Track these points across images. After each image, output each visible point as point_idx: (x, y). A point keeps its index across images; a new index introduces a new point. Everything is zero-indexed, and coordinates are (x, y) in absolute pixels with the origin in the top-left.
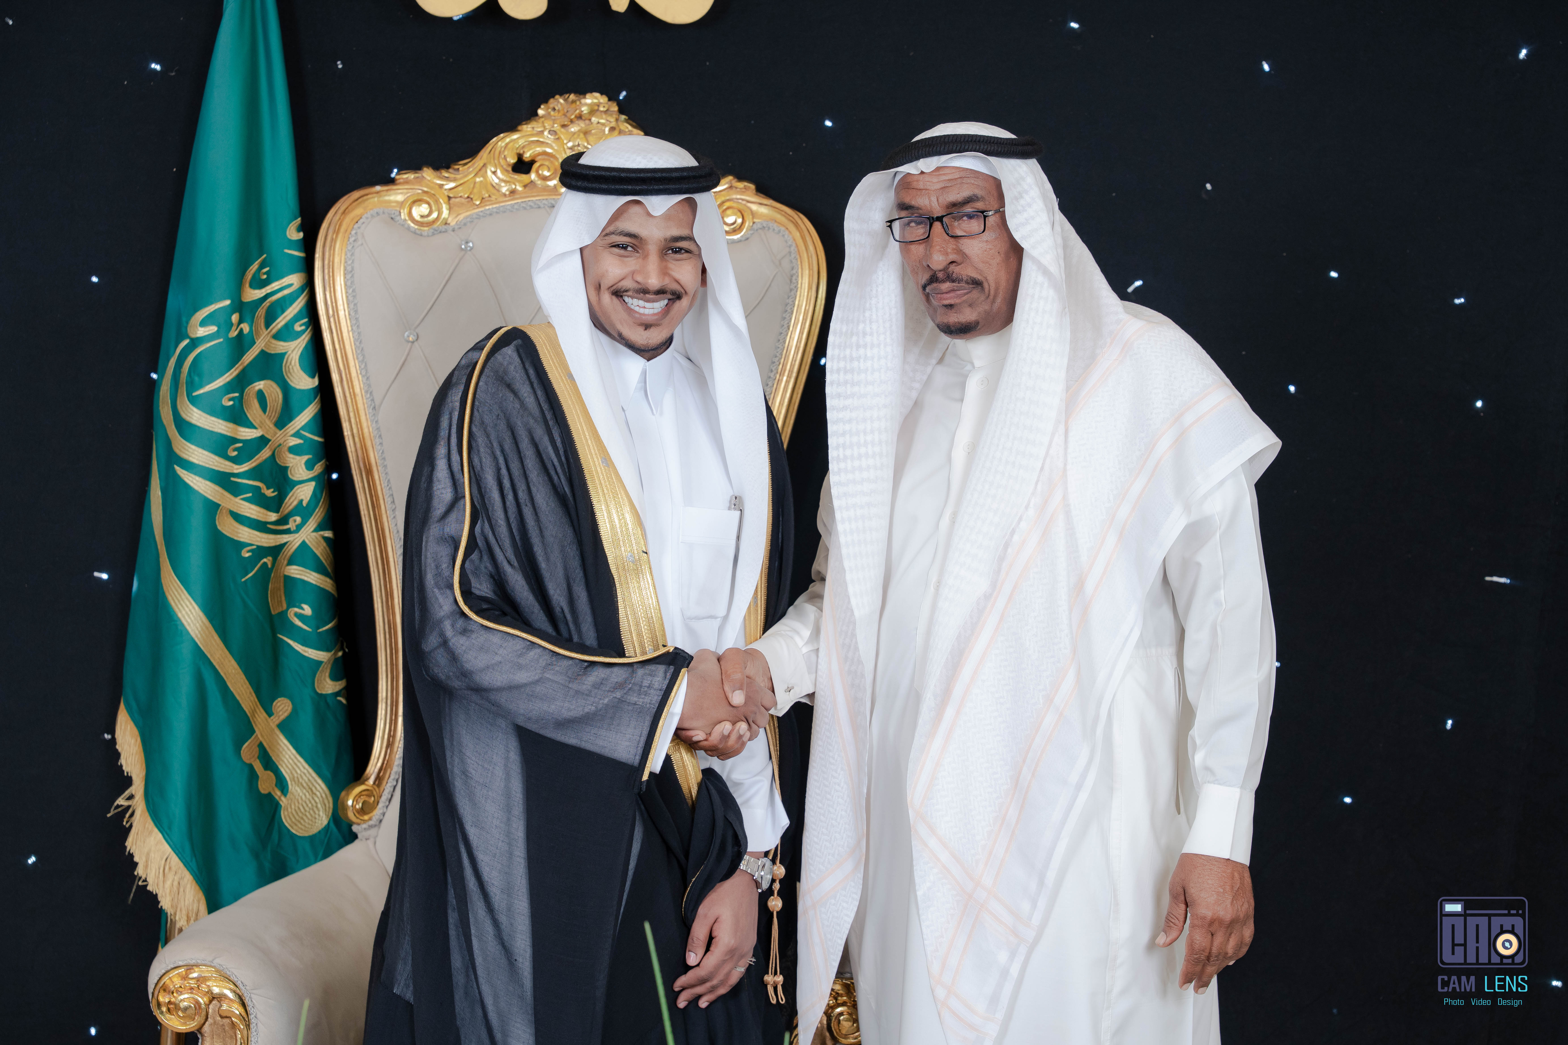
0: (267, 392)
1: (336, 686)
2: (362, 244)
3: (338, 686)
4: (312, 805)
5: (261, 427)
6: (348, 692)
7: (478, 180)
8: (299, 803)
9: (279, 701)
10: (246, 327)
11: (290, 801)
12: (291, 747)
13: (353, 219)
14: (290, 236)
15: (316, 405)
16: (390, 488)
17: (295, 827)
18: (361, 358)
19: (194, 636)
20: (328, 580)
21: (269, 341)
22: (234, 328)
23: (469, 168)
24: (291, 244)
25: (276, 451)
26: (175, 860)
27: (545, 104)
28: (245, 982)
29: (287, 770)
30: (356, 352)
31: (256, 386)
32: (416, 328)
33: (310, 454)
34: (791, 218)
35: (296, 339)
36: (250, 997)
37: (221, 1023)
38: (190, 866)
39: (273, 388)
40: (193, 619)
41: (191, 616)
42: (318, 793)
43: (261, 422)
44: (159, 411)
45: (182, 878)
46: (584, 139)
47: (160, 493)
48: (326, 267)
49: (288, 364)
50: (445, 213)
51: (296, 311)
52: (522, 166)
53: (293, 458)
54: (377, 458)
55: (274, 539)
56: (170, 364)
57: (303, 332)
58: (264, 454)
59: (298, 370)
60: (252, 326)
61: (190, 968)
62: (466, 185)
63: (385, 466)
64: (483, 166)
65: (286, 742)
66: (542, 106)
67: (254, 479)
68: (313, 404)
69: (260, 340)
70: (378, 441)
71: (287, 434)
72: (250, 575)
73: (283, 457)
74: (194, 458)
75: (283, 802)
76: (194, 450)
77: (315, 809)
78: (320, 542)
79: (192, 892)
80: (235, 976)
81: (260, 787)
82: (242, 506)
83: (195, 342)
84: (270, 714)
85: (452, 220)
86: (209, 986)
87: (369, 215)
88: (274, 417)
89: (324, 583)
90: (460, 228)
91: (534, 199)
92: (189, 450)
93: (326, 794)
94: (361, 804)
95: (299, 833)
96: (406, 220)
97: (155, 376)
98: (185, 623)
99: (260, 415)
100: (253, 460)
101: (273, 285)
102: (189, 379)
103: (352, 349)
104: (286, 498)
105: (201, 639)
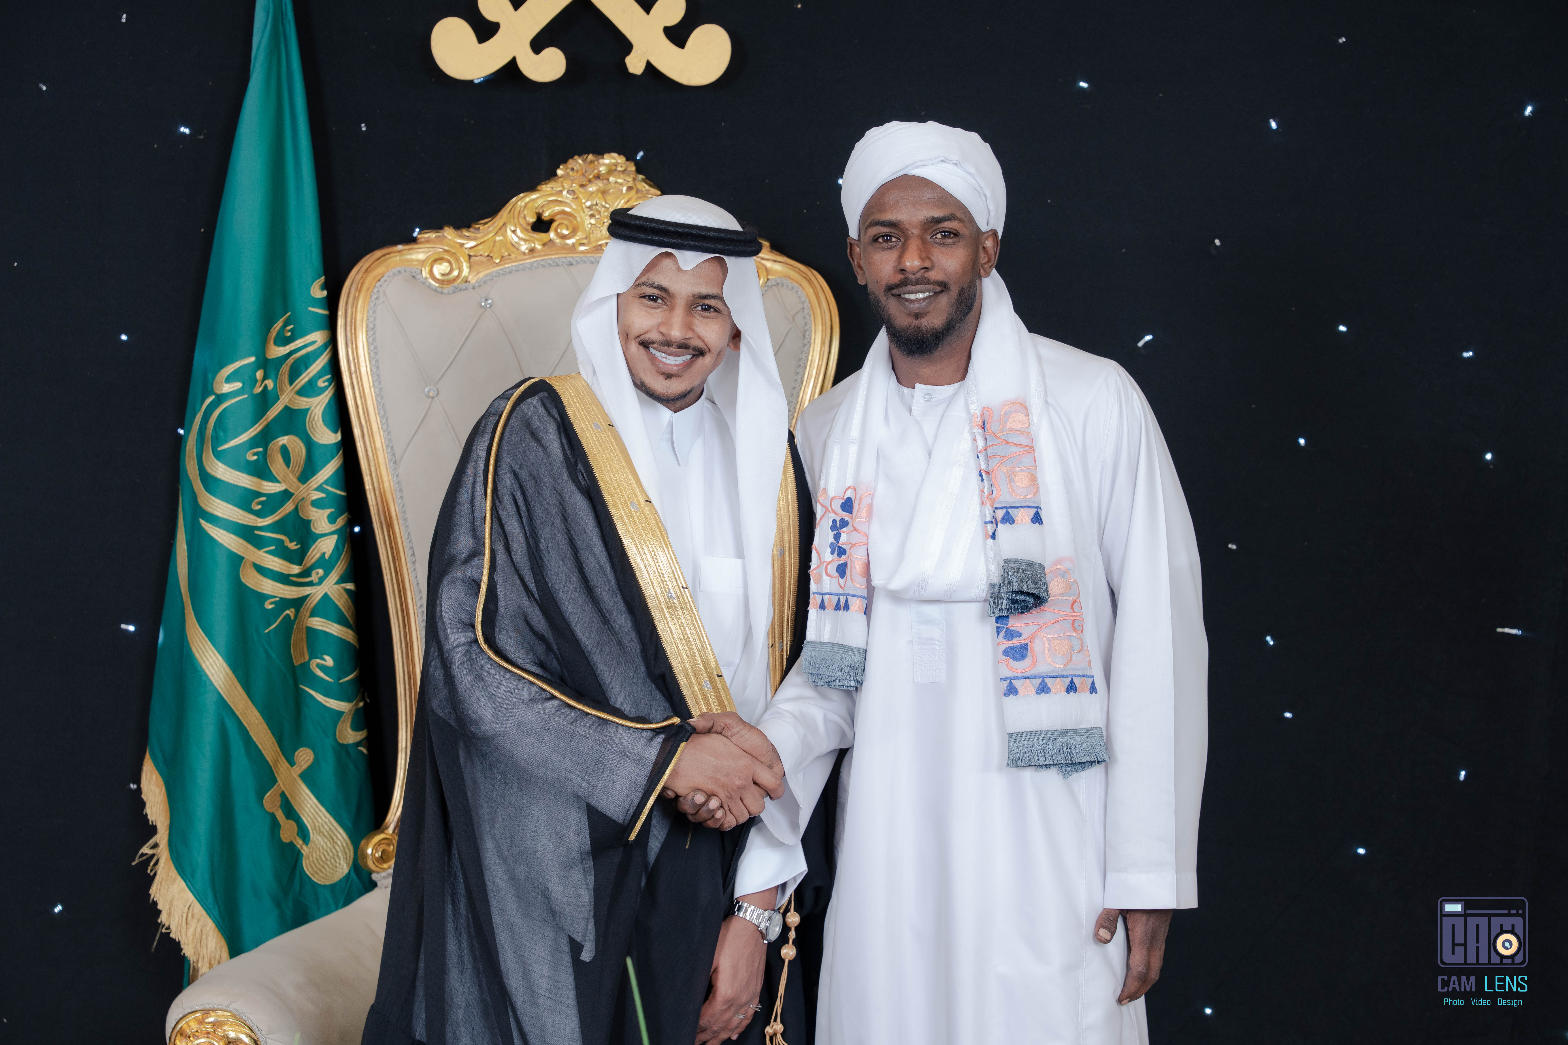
0: (290, 447)
1: (356, 736)
2: (384, 302)
3: (360, 736)
4: (333, 854)
5: (284, 481)
6: (369, 742)
7: (498, 238)
8: (320, 852)
9: (301, 751)
10: (270, 384)
11: (311, 850)
12: (312, 797)
13: (375, 277)
14: (315, 294)
15: (339, 459)
16: (410, 541)
17: (316, 876)
18: (382, 413)
19: (217, 686)
20: (350, 631)
21: (292, 397)
22: (258, 384)
23: (489, 227)
24: (315, 302)
25: (299, 505)
26: (198, 908)
27: (564, 165)
28: (262, 1028)
30: (378, 407)
31: (280, 441)
32: (436, 383)
33: (332, 508)
34: (804, 275)
35: (319, 395)
36: (266, 1042)
38: (213, 914)
39: (296, 442)
40: (216, 669)
41: (215, 667)
42: (339, 842)
44: (185, 466)
45: (204, 926)
46: (602, 198)
47: (185, 547)
48: (348, 324)
49: (312, 419)
50: (466, 271)
51: (319, 368)
53: (316, 512)
54: (397, 511)
55: (297, 591)
56: (196, 420)
57: (327, 388)
58: (287, 508)
59: (321, 425)
60: (276, 382)
61: (206, 1012)
62: (486, 243)
63: (406, 520)
64: (503, 225)
65: (307, 791)
66: (561, 167)
67: (277, 533)
68: (336, 458)
69: (283, 396)
70: (398, 494)
71: (310, 488)
72: (273, 627)
73: (306, 511)
74: (219, 512)
75: (304, 850)
76: (219, 504)
77: (336, 858)
78: (342, 594)
79: (215, 939)
80: (252, 1020)
81: (282, 836)
82: (266, 559)
83: (221, 399)
84: (292, 763)
85: (473, 279)
86: (224, 1030)
87: (390, 274)
88: (297, 472)
89: (346, 634)
90: (480, 286)
91: (553, 257)
92: (215, 504)
93: (347, 843)
94: (380, 853)
95: (320, 881)
96: (427, 278)
97: (181, 432)
98: (209, 674)
99: (284, 470)
100: (277, 514)
101: (298, 342)
102: (214, 434)
103: (373, 405)
104: (309, 551)
105: (225, 690)
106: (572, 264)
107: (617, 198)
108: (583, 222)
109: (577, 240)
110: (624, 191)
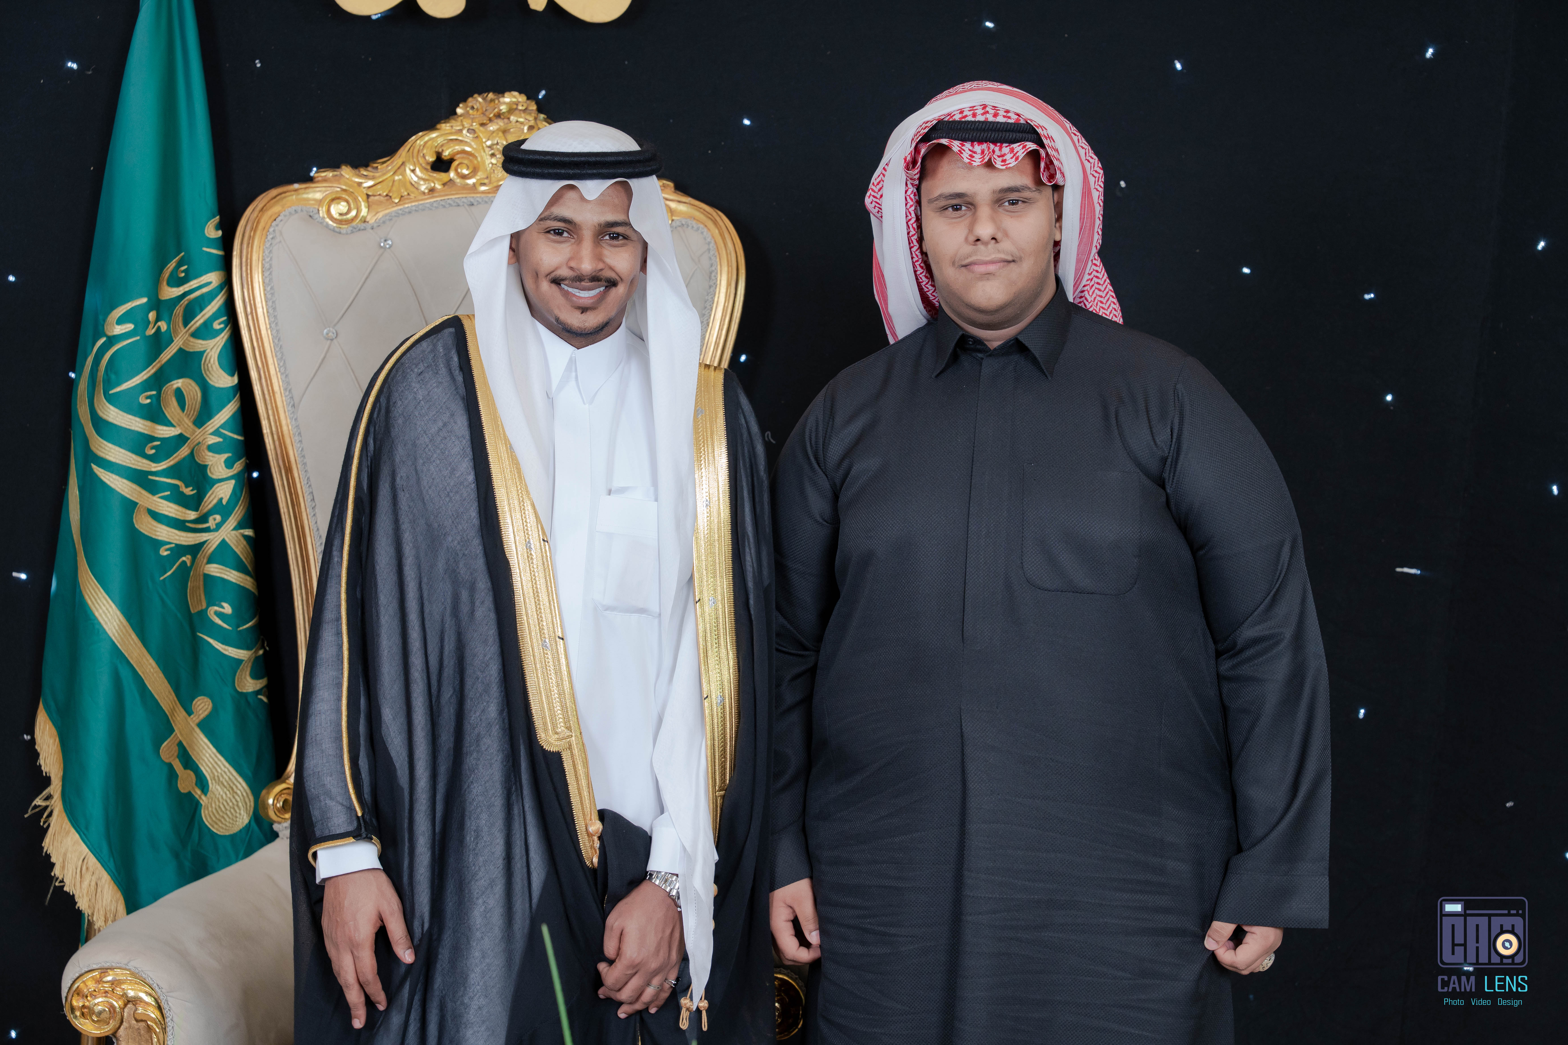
0: (186, 391)
1: (256, 684)
2: (280, 242)
3: (259, 684)
4: (233, 804)
5: (179, 426)
6: (269, 690)
7: (396, 178)
8: (219, 801)
9: (199, 700)
10: (163, 325)
11: (210, 800)
12: (211, 746)
13: (271, 217)
14: (209, 234)
15: (236, 403)
16: (310, 486)
17: (216, 826)
18: (279, 356)
19: (111, 635)
20: (248, 578)
21: (187, 339)
22: (151, 326)
23: (388, 166)
24: (211, 242)
25: (195, 449)
26: (92, 860)
27: (464, 103)
28: (161, 985)
29: (208, 769)
30: (275, 349)
31: (174, 384)
32: (335, 325)
33: (230, 453)
34: (710, 216)
35: (214, 337)
36: (167, 1000)
37: (137, 1027)
38: (108, 866)
39: (192, 386)
40: (110, 617)
41: (108, 614)
42: (239, 792)
43: (179, 420)
44: (76, 409)
45: (100, 879)
46: (503, 137)
47: (78, 492)
48: (244, 264)
49: (207, 362)
50: (364, 211)
51: (215, 309)
52: (441, 165)
53: (213, 457)
54: (296, 455)
55: (193, 538)
56: (87, 363)
57: (222, 330)
58: (182, 453)
59: (217, 369)
60: (170, 324)
61: (104, 971)
62: (384, 183)
63: (305, 464)
64: (402, 164)
65: (206, 740)
66: (461, 105)
67: (172, 478)
68: (233, 402)
69: (178, 338)
70: (297, 438)
71: (206, 432)
72: (169, 573)
73: (202, 455)
74: (111, 456)
75: (203, 801)
76: (111, 448)
77: (236, 808)
78: (240, 540)
79: (110, 892)
80: (151, 978)
81: (179, 785)
82: (160, 505)
83: (112, 340)
84: (189, 713)
85: (371, 219)
86: (123, 989)
87: (287, 213)
88: (193, 415)
89: (244, 581)
90: (379, 226)
91: (453, 197)
92: (106, 448)
93: (247, 793)
94: (279, 804)
95: (220, 831)
96: (324, 218)
97: (73, 375)
98: (103, 623)
99: (178, 414)
100: (171, 458)
101: (192, 283)
102: (105, 377)
103: (271, 347)
104: (205, 497)
105: (119, 638)
106: (473, 205)
108: (484, 162)
109: (478, 180)
110: (526, 131)
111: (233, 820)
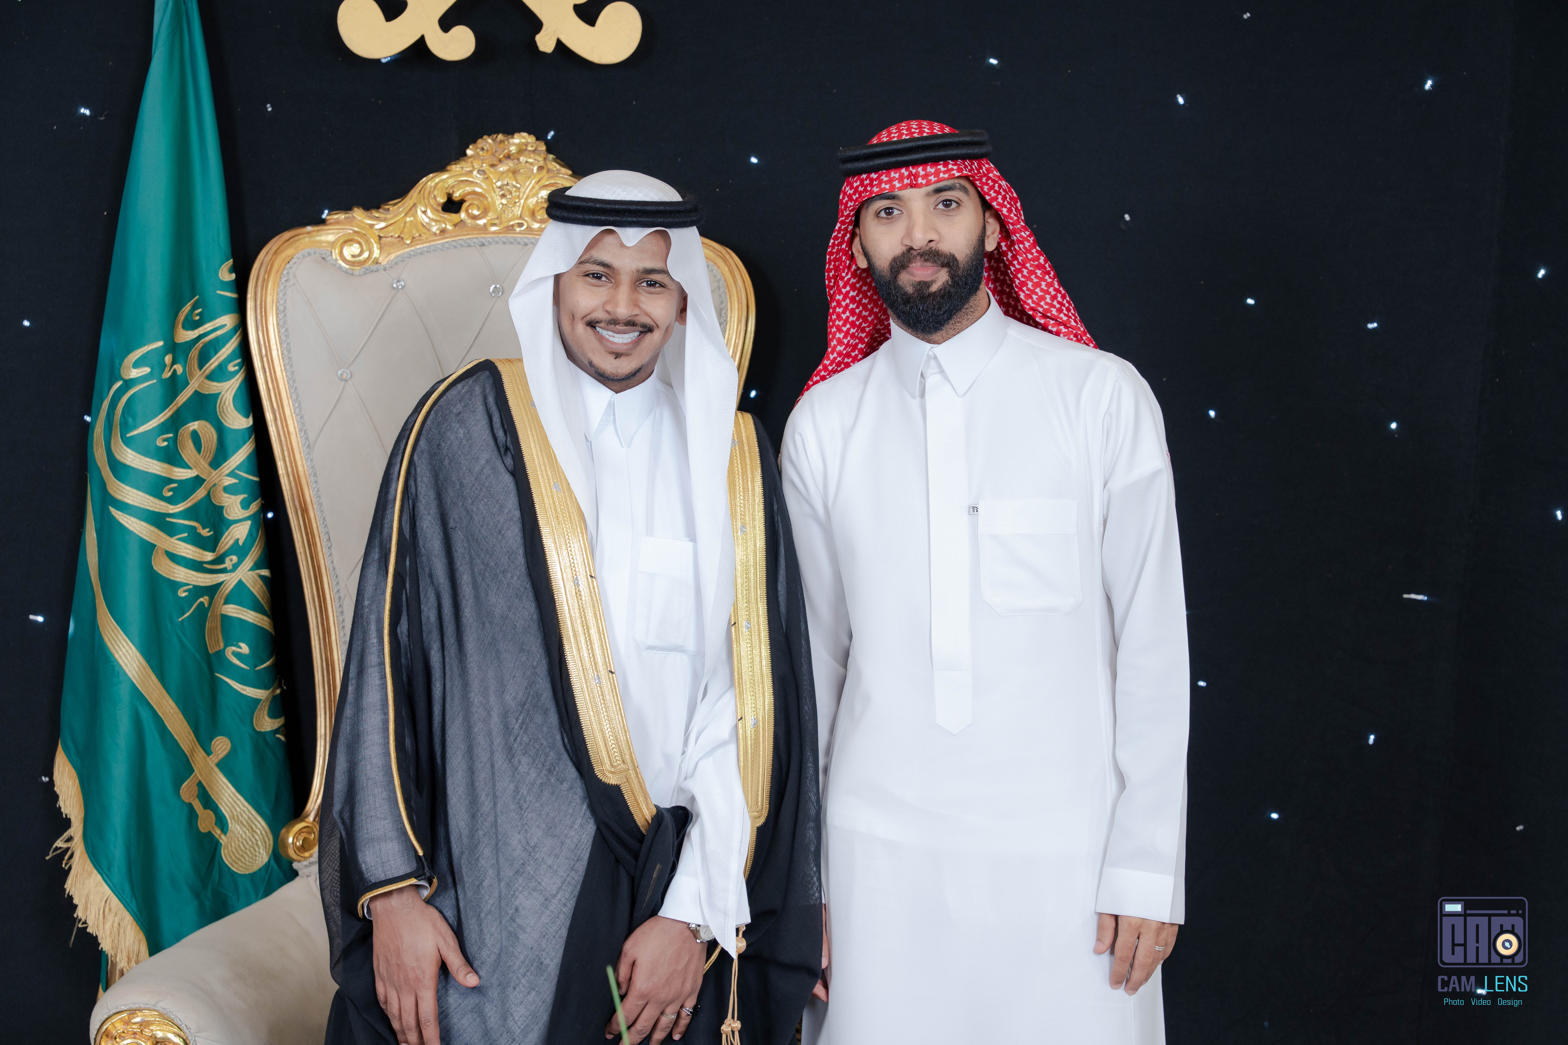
0: (202, 433)
1: (274, 723)
2: (294, 284)
3: (277, 723)
4: (252, 843)
5: (196, 467)
6: (286, 729)
7: (408, 219)
8: (239, 841)
9: (218, 740)
10: (179, 368)
11: (230, 839)
12: (230, 786)
13: (284, 259)
14: (223, 277)
15: (251, 444)
16: (326, 526)
17: (236, 865)
18: (295, 397)
19: (132, 678)
20: (265, 618)
21: (202, 381)
22: (167, 369)
23: (399, 208)
24: (224, 285)
25: (212, 491)
26: (115, 902)
27: (474, 145)
28: (190, 1026)
29: (227, 809)
30: (290, 391)
31: (190, 426)
32: (349, 366)
33: (245, 494)
34: (720, 254)
35: (229, 379)
38: (131, 907)
39: (208, 429)
40: (131, 660)
41: (128, 656)
42: (258, 831)
44: (93, 454)
45: (122, 920)
46: (513, 178)
47: (95, 535)
48: (258, 307)
49: (222, 404)
50: (376, 253)
51: (229, 352)
52: (452, 206)
53: (229, 498)
54: (312, 496)
55: (210, 578)
56: (103, 406)
57: (236, 372)
58: (199, 494)
59: (232, 410)
60: (186, 367)
61: (133, 1012)
62: (396, 225)
63: (321, 504)
64: (413, 206)
65: (225, 780)
66: (471, 147)
67: (190, 519)
68: (248, 443)
69: (193, 381)
70: (313, 479)
71: (222, 473)
72: (187, 615)
73: (218, 497)
74: (129, 499)
75: (223, 840)
76: (129, 491)
77: (256, 847)
78: (257, 580)
79: (133, 933)
80: (179, 1019)
81: (199, 825)
82: (178, 546)
83: (128, 384)
84: (208, 753)
85: (383, 260)
86: (152, 1030)
87: (300, 255)
88: (209, 457)
89: (261, 621)
90: (391, 267)
91: (464, 237)
92: (124, 491)
93: (266, 832)
94: (301, 842)
95: (240, 870)
96: (337, 259)
97: (88, 419)
98: (122, 664)
99: (195, 456)
100: (189, 500)
101: (206, 326)
102: (122, 420)
103: (286, 389)
104: (222, 537)
105: (139, 680)
106: (484, 245)
107: (529, 177)
108: (494, 203)
109: (488, 220)
110: (535, 171)
111: (252, 858)
